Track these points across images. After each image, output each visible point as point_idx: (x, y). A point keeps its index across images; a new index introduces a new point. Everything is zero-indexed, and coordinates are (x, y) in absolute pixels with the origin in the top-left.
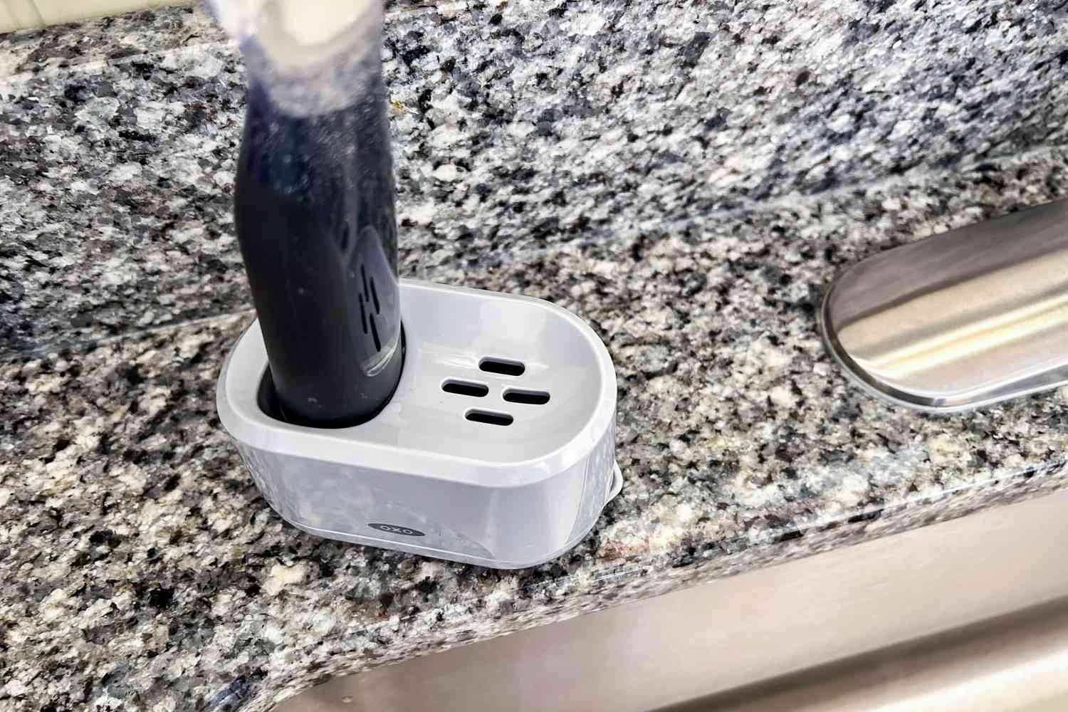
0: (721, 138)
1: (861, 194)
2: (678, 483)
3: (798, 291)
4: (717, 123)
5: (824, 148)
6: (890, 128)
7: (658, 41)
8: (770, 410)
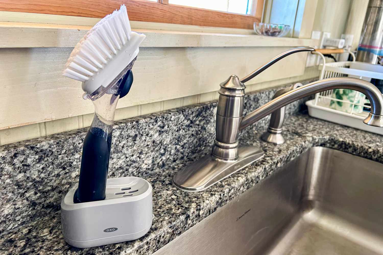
0: (142, 156)
1: (170, 167)
2: (162, 215)
3: (167, 182)
4: (141, 153)
5: (161, 157)
6: (170, 152)
7: (129, 136)
8: (173, 199)
